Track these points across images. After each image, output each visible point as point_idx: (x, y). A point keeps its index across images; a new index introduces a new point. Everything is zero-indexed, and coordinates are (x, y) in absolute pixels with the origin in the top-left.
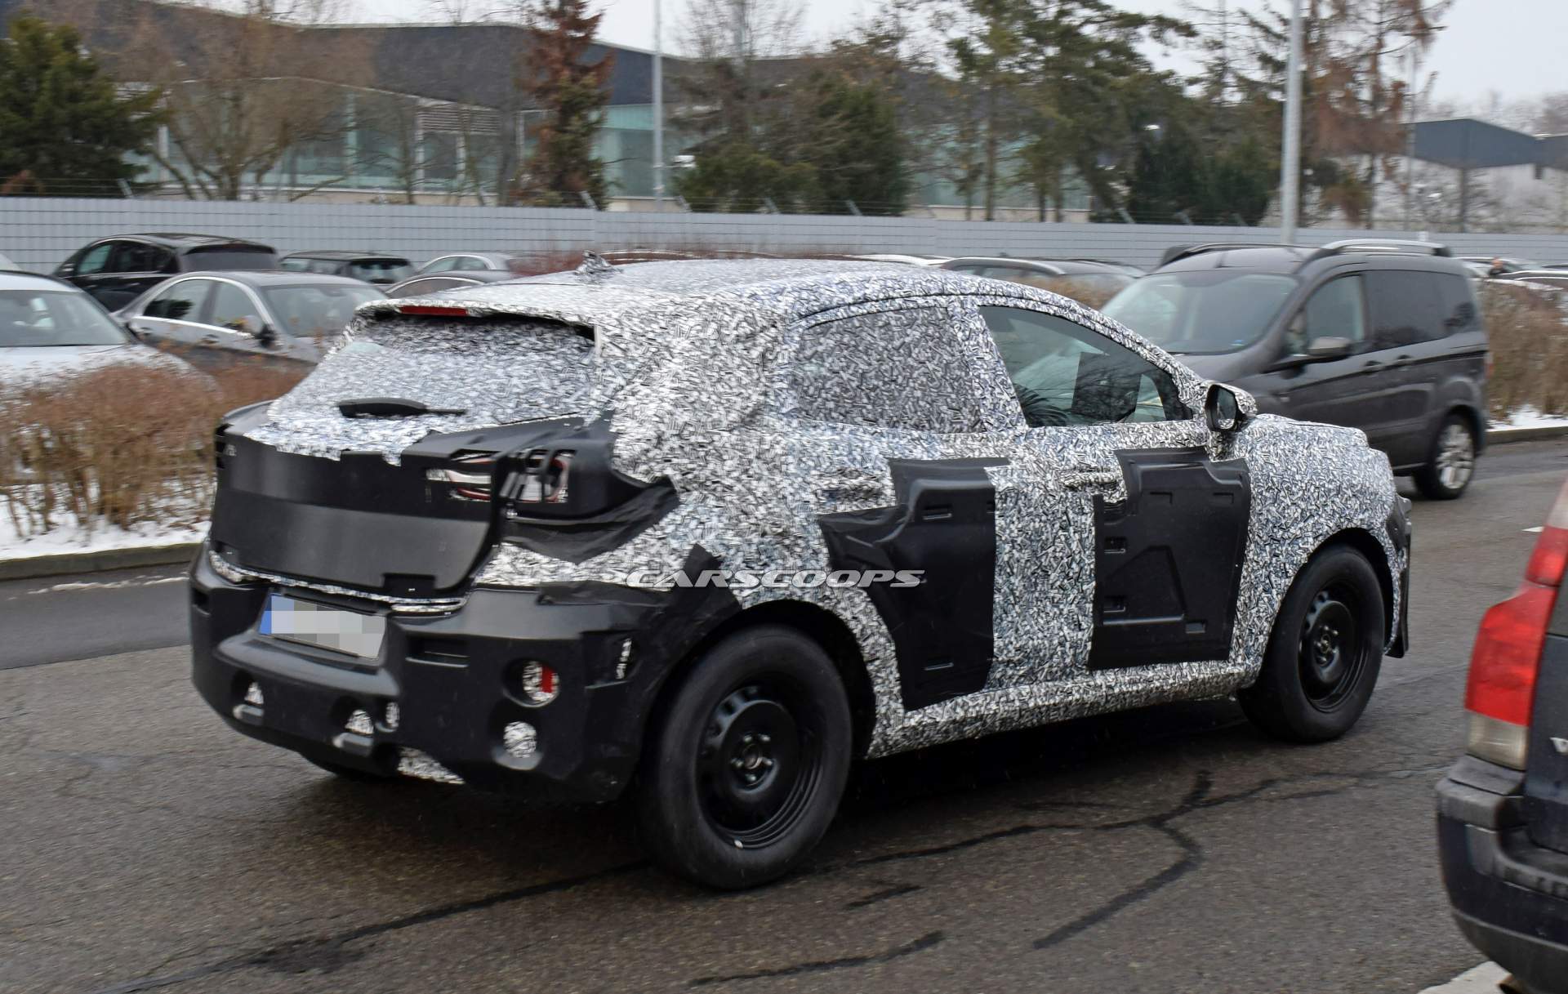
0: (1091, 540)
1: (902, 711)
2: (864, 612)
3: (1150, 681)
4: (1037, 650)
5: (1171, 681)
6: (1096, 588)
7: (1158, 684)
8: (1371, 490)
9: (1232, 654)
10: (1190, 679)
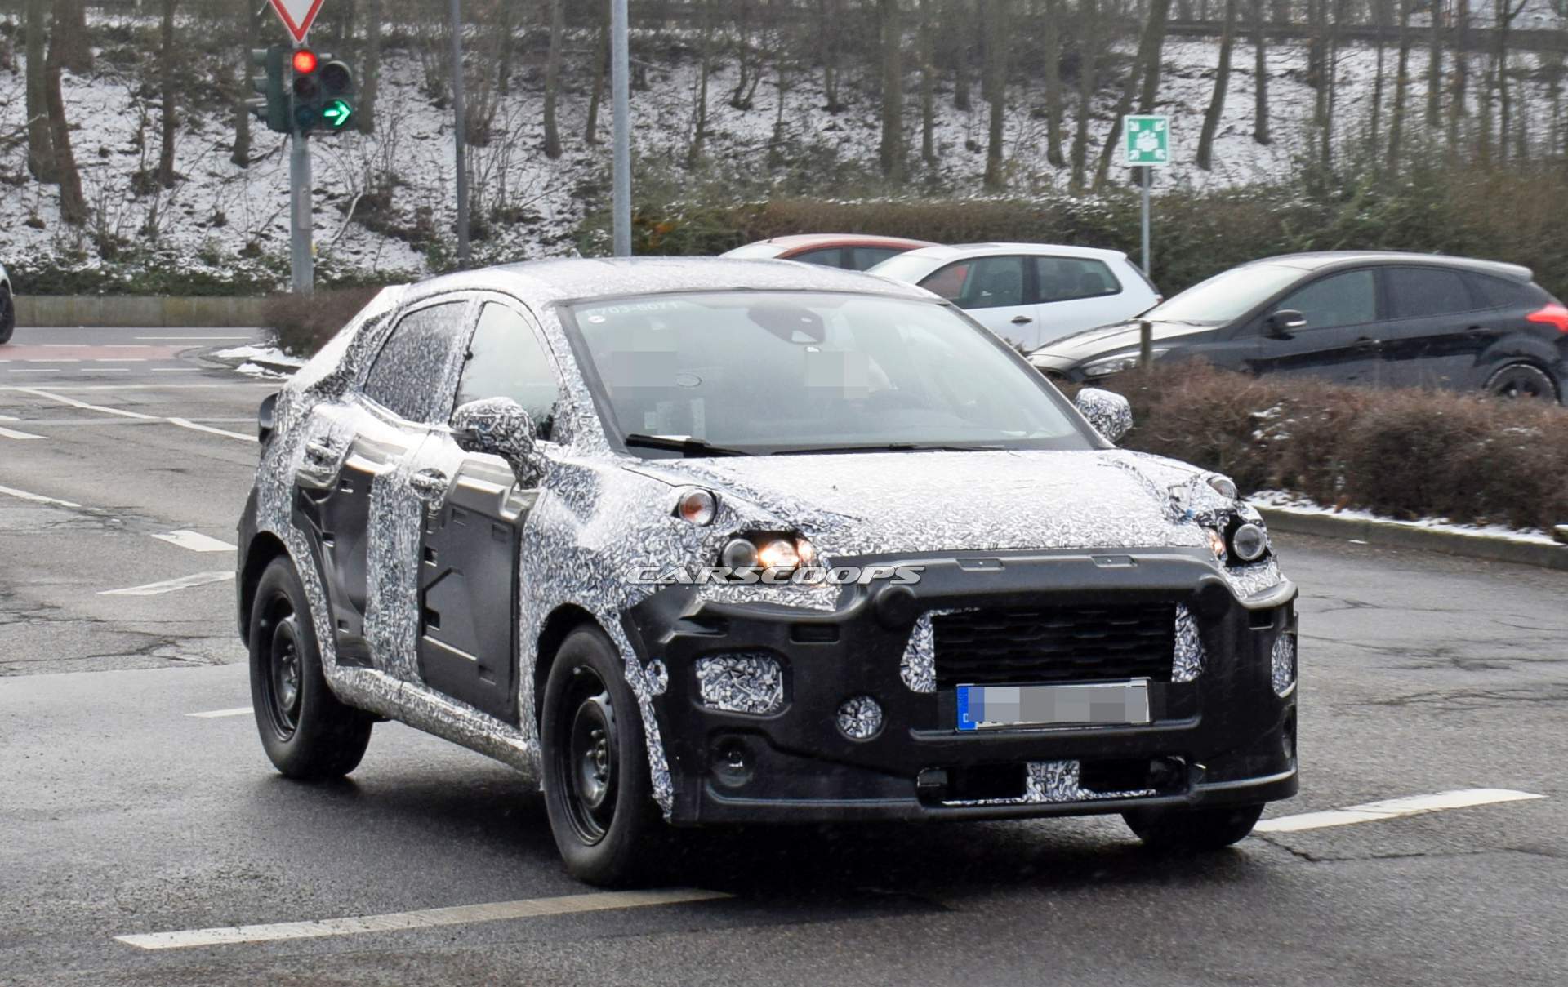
0: (417, 545)
1: (334, 662)
2: (306, 561)
3: (457, 718)
4: (388, 642)
5: (471, 728)
6: (418, 595)
7: (461, 724)
8: (608, 562)
9: (522, 725)
10: (485, 734)
